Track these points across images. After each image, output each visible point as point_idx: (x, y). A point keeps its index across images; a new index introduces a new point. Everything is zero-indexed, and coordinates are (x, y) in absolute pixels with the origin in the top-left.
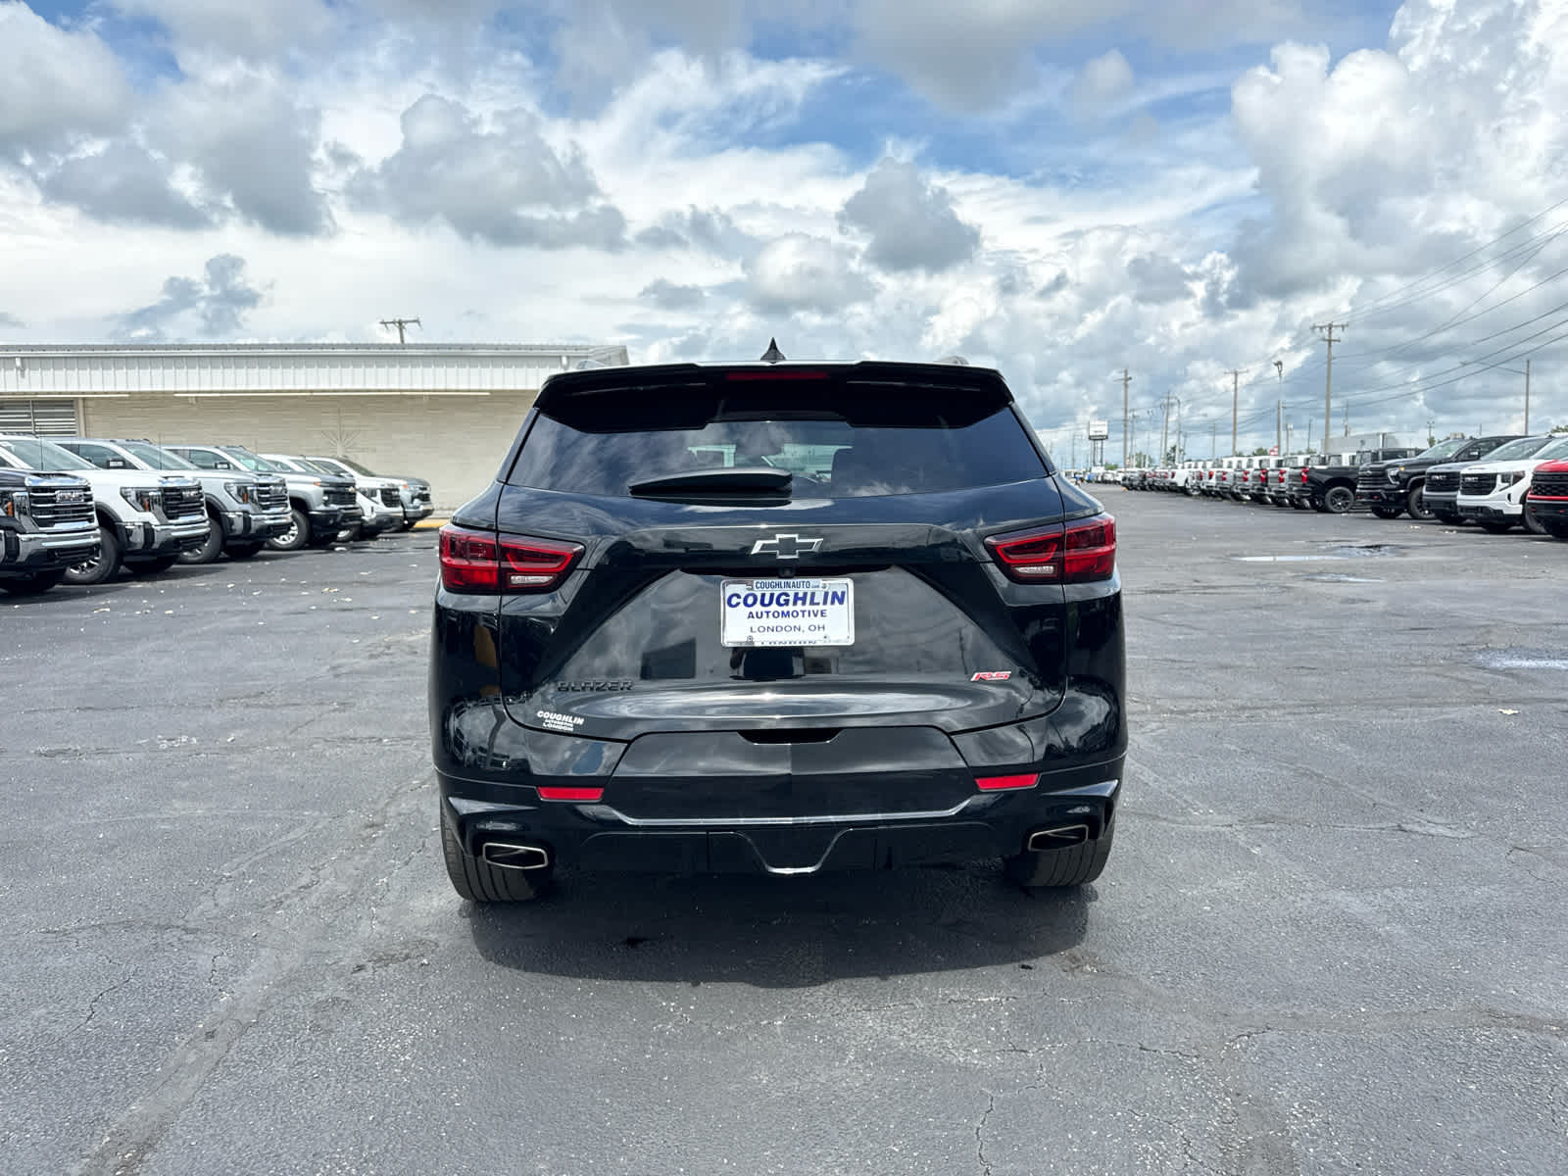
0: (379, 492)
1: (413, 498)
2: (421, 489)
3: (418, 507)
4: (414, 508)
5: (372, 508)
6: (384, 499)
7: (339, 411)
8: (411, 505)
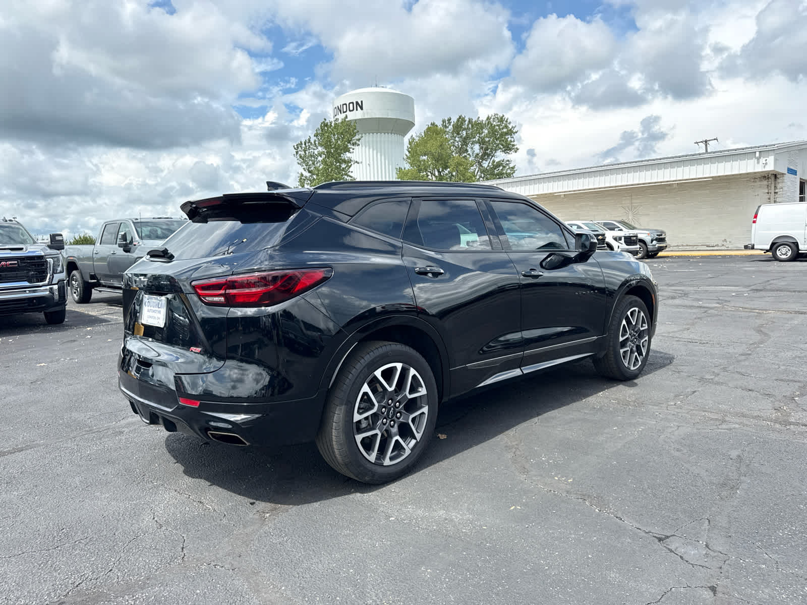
0: (623, 238)
1: (652, 241)
2: (657, 235)
3: (655, 245)
4: (653, 245)
5: (619, 247)
6: (625, 242)
7: (632, 196)
8: (651, 244)
